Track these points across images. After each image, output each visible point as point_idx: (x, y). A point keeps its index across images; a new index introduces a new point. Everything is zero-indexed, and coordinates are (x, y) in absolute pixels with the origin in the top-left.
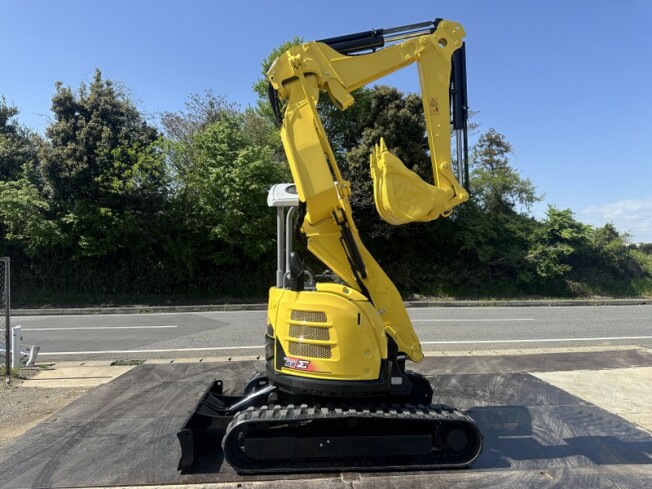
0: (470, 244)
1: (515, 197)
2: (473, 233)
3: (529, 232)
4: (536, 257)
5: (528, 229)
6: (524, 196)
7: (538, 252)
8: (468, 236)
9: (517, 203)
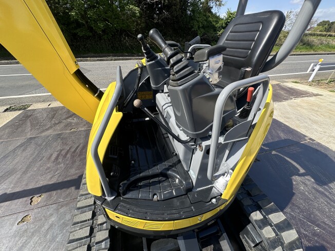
0: (196, 28)
1: (214, 3)
2: (198, 21)
3: (217, 22)
4: (219, 35)
5: (217, 21)
6: (218, 3)
7: (221, 32)
8: (196, 23)
9: (214, 6)
